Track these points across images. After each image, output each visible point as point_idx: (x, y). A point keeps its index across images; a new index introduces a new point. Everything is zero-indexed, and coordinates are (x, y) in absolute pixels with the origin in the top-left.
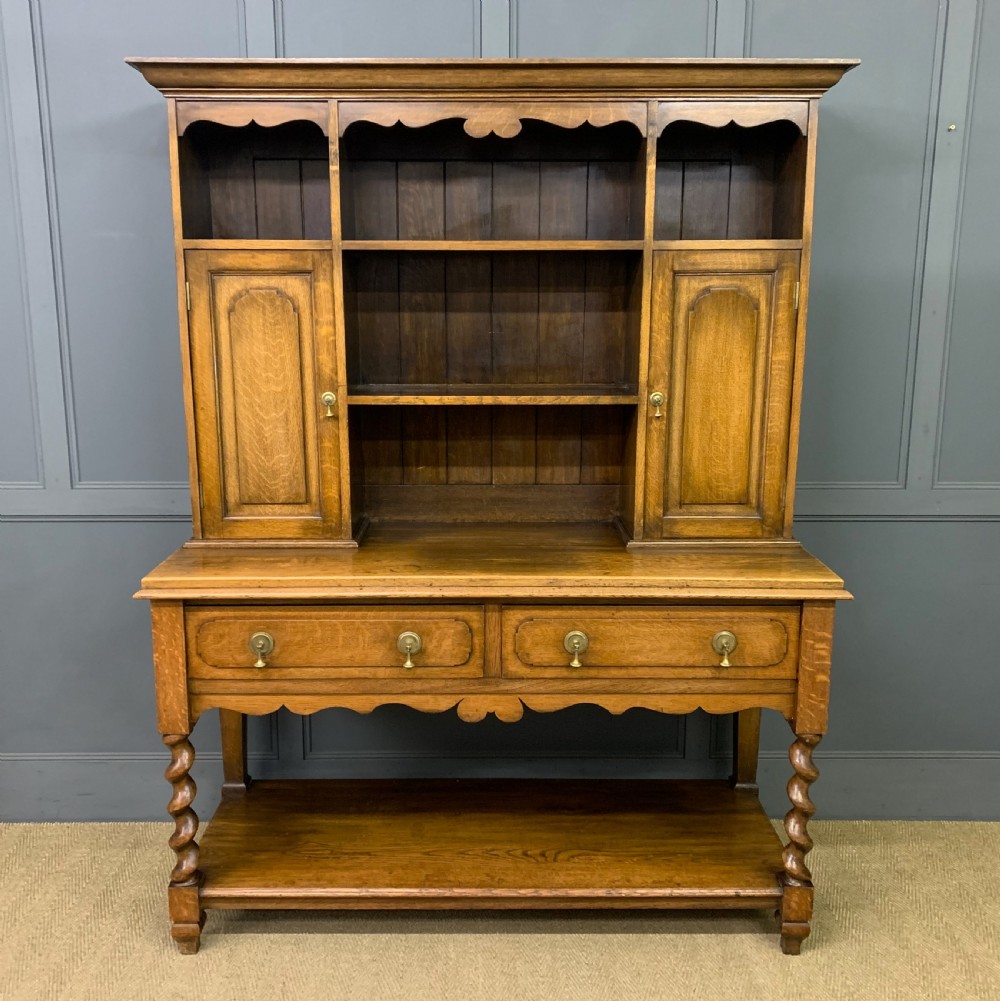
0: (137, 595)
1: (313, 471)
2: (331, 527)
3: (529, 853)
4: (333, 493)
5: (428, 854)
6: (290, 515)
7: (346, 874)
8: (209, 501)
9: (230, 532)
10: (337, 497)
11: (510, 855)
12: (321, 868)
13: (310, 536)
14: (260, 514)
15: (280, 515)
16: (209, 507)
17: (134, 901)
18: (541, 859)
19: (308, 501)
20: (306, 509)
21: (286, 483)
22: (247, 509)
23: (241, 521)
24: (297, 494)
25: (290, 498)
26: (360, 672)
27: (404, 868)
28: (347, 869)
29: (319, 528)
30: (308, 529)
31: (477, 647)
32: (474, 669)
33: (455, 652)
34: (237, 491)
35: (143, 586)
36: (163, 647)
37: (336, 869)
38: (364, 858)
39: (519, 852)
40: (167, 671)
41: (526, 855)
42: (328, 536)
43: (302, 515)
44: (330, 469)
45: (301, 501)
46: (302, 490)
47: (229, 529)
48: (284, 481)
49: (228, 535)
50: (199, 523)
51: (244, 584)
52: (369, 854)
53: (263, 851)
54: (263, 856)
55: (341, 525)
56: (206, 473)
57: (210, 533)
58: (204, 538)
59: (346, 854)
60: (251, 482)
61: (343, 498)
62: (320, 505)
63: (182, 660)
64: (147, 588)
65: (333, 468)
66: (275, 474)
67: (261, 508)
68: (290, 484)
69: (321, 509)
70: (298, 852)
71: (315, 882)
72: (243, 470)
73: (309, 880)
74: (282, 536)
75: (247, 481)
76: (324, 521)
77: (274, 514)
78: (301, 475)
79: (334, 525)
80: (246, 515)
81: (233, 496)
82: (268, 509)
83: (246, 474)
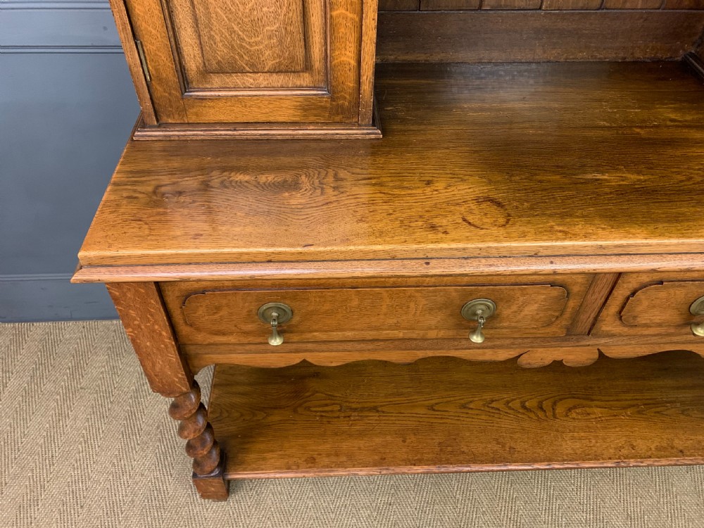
0: (78, 277)
1: (316, 20)
2: (342, 106)
3: (527, 404)
4: (346, 56)
5: (431, 408)
6: (282, 88)
7: (361, 443)
8: (157, 70)
9: (197, 114)
10: (353, 63)
11: (510, 408)
12: (336, 434)
13: (312, 119)
14: (236, 88)
15: (266, 88)
16: (160, 80)
17: (158, 427)
18: (541, 414)
19: (308, 67)
20: (306, 79)
21: (274, 41)
22: (216, 80)
23: (211, 99)
24: (292, 59)
25: (280, 64)
26: (404, 333)
27: (416, 432)
28: (361, 434)
29: (324, 108)
30: (310, 111)
31: (569, 310)
32: (556, 329)
33: (538, 317)
34: (197, 51)
35: (81, 262)
36: (136, 322)
37: (350, 436)
38: (374, 416)
39: (516, 404)
40: (148, 344)
41: (524, 407)
42: (338, 118)
43: (300, 88)
44: (346, 18)
45: (298, 68)
46: (300, 53)
47: (194, 110)
48: (270, 38)
49: (193, 119)
50: (149, 104)
51: (245, 258)
52: (375, 409)
53: (275, 408)
54: (276, 417)
55: (358, 104)
56: (142, 25)
57: (168, 116)
58: (161, 125)
59: (355, 410)
60: (218, 38)
61: (363, 64)
62: (326, 74)
63: (166, 333)
64: (91, 265)
65: (350, 15)
66: (255, 25)
67: (237, 79)
68: (281, 42)
69: (327, 81)
70: (308, 408)
71: (334, 459)
72: (202, 19)
73: (328, 455)
74: (272, 119)
75: (211, 37)
76: (333, 99)
77: (258, 88)
78: (296, 28)
79: (347, 103)
80: (216, 88)
81: (192, 62)
82: (249, 79)
83: (209, 26)
